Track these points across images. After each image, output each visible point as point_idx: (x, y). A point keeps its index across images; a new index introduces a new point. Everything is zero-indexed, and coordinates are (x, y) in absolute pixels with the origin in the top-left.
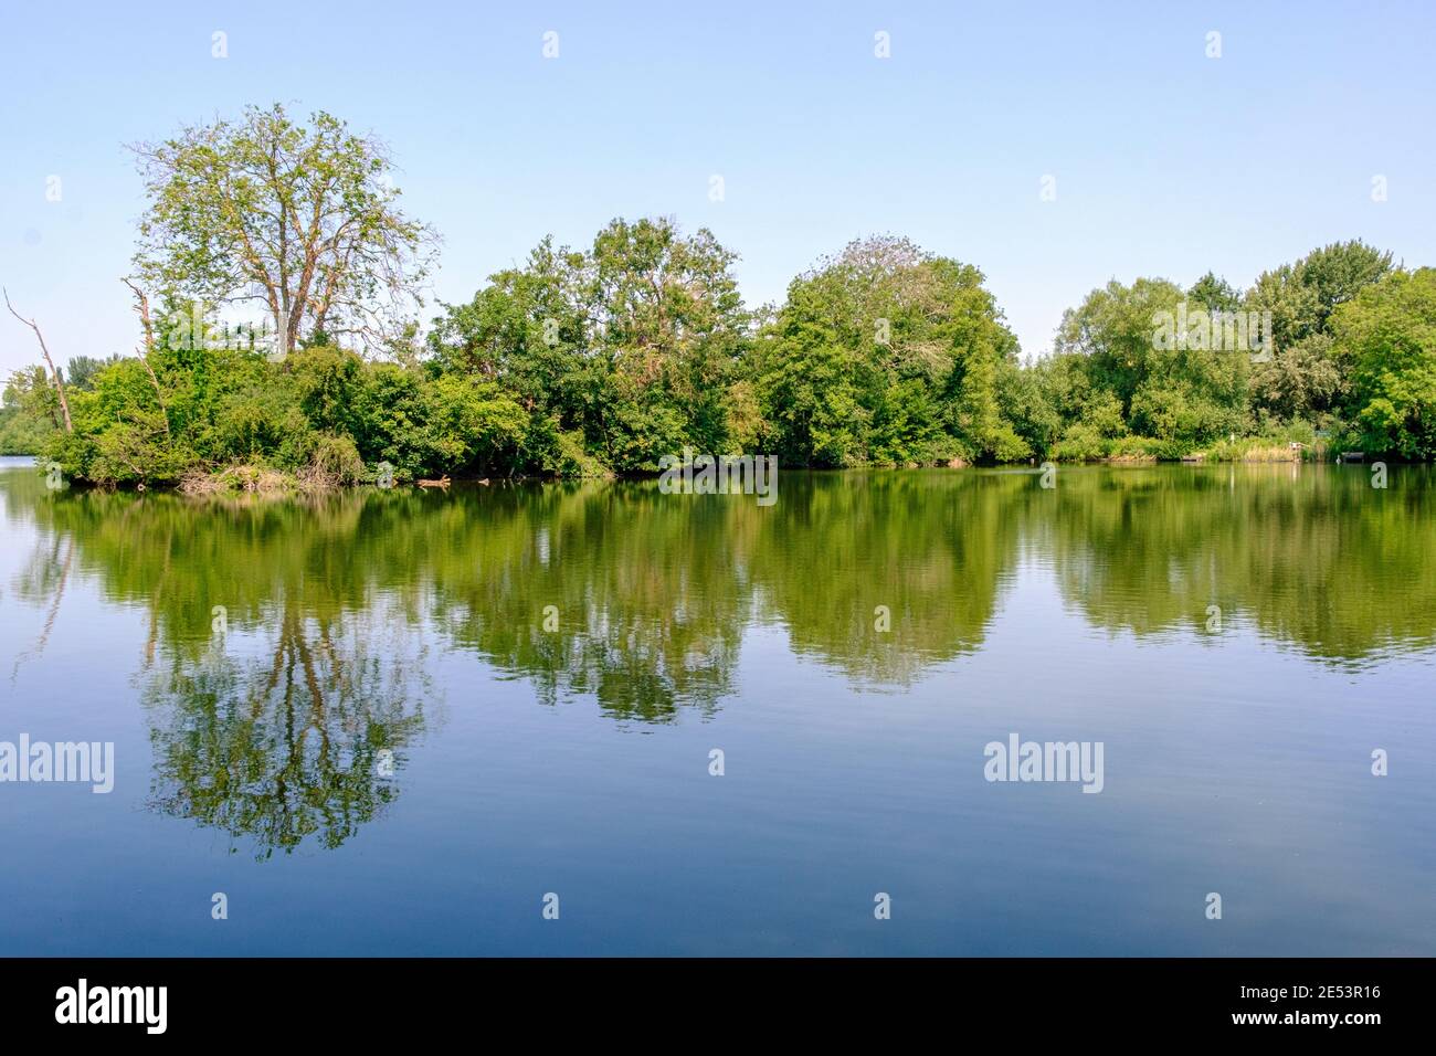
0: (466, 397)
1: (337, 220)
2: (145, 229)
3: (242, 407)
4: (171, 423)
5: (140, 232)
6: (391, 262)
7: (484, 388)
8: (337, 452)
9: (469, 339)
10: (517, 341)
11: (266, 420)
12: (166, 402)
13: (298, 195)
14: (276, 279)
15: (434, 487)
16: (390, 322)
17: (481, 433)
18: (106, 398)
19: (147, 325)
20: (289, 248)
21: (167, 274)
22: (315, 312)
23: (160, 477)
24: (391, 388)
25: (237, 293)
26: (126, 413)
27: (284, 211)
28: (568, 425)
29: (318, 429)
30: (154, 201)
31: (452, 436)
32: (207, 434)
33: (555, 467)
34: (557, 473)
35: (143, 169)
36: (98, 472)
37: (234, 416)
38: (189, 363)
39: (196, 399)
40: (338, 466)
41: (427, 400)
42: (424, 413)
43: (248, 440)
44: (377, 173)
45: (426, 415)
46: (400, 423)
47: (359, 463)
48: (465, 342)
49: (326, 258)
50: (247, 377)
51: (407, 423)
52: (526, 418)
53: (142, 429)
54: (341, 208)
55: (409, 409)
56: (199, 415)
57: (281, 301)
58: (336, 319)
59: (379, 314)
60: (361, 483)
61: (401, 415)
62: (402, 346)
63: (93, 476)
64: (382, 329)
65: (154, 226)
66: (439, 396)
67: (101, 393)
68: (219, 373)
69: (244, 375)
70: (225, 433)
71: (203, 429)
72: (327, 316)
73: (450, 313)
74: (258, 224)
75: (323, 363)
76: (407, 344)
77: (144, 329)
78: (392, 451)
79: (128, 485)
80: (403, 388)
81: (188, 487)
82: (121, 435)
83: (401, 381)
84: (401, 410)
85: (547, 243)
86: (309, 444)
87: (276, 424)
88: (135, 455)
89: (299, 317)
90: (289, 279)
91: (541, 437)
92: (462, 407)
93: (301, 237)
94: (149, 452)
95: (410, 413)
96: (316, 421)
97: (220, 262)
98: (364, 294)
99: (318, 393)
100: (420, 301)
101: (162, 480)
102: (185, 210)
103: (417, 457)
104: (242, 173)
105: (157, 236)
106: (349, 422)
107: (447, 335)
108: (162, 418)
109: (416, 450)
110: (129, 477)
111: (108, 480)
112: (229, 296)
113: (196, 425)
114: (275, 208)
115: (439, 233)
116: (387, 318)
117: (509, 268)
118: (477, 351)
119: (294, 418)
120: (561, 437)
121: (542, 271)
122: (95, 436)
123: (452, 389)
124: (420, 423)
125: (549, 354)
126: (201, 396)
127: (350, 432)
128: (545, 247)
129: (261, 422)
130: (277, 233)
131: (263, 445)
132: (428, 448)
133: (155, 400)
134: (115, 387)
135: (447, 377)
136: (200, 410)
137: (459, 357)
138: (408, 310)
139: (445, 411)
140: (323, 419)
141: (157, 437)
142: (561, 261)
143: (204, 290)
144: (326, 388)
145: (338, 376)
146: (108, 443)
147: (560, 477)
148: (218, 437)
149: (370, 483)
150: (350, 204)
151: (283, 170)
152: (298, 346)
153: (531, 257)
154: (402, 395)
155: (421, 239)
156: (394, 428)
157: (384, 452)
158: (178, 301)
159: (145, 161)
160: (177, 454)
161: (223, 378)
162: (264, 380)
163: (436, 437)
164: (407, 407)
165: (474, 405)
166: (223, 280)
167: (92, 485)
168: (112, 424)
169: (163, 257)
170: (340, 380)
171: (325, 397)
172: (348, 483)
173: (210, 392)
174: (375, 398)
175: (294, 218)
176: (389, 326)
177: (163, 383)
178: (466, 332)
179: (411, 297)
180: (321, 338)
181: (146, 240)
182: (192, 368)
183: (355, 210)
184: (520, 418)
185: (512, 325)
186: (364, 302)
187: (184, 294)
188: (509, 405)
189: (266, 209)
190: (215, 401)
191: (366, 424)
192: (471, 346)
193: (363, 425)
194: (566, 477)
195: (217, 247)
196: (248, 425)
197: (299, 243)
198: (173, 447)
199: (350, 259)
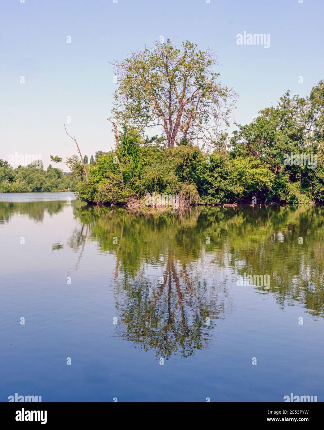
0: (245, 167)
1: (193, 89)
2: (116, 97)
3: (151, 172)
4: (124, 178)
5: (114, 99)
6: (216, 107)
7: (254, 162)
8: (189, 191)
9: (249, 140)
10: (270, 140)
11: (161, 177)
12: (122, 170)
13: (177, 79)
14: (167, 116)
15: (229, 207)
16: (215, 133)
17: (252, 183)
18: (100, 168)
19: (117, 138)
20: (172, 102)
21: (125, 116)
22: (184, 130)
23: (119, 201)
24: (213, 163)
25: (151, 123)
26: (107, 174)
27: (170, 87)
28: (293, 179)
29: (181, 181)
30: (119, 86)
31: (238, 184)
32: (138, 183)
33: (286, 199)
34: (287, 202)
35: (116, 72)
36: (97, 199)
37: (148, 176)
38: (131, 153)
39: (134, 168)
40: (189, 197)
41: (229, 168)
42: (227, 174)
43: (153, 186)
44: (210, 67)
45: (228, 175)
46: (216, 179)
47: (198, 196)
48: (247, 142)
49: (188, 106)
50: (154, 159)
51: (219, 179)
52: (272, 176)
53: (113, 181)
54: (194, 83)
55: (220, 172)
56: (135, 175)
57: (169, 126)
58: (192, 133)
59: (210, 130)
60: (198, 205)
61: (216, 175)
62: (220, 144)
63: (95, 200)
64: (211, 136)
65: (120, 96)
66: (233, 166)
67: (98, 166)
68: (143, 157)
69: (153, 158)
70: (145, 183)
71: (136, 181)
72: (188, 132)
73: (241, 129)
74: (160, 93)
75: (184, 153)
76: (222, 143)
77: (116, 140)
78: (212, 191)
79: (107, 204)
80: (218, 163)
81: (129, 205)
82: (105, 183)
83: (217, 160)
84: (217, 173)
85: (288, 94)
86: (177, 188)
87: (165, 179)
88: (110, 192)
89: (176, 133)
90: (172, 116)
91: (280, 185)
92: (244, 172)
93: (177, 97)
94: (115, 191)
95: (220, 174)
96: (181, 178)
97: (145, 110)
98: (203, 122)
99: (181, 166)
100: (228, 124)
101: (121, 202)
102: (131, 88)
103: (223, 194)
104: (154, 71)
105: (121, 100)
106: (195, 178)
107: (239, 139)
108: (120, 177)
109: (222, 190)
110: (108, 201)
111: (101, 202)
112: (148, 125)
113: (133, 180)
114: (167, 85)
115: (236, 92)
116: (213, 132)
117: (269, 107)
118: (251, 146)
119: (171, 177)
120: (289, 185)
121: (285, 107)
122: (96, 184)
123: (240, 163)
124: (225, 179)
125: (284, 146)
126: (136, 167)
127: (195, 183)
128: (286, 96)
129: (159, 178)
130: (168, 97)
131: (160, 188)
132: (228, 190)
133: (118, 169)
134: (104, 164)
135: (238, 158)
136: (135, 173)
137: (244, 149)
138: (223, 128)
139: (236, 173)
140: (183, 177)
141: (118, 184)
142: (295, 102)
143: (138, 122)
144: (185, 163)
145: (190, 158)
146: (101, 187)
147: (288, 203)
148: (142, 184)
149: (202, 205)
150: (198, 81)
151: (171, 68)
152: (175, 145)
153: (280, 101)
154: (217, 166)
155: (228, 95)
156: (213, 181)
157: (209, 191)
158: (129, 127)
159: (117, 68)
160: (126, 192)
161: (145, 159)
162: (161, 160)
163: (231, 185)
164: (219, 171)
165: (249, 170)
166: (145, 118)
167: (95, 204)
168: (102, 179)
169: (122, 109)
170: (191, 160)
171: (184, 167)
172: (193, 205)
173: (139, 166)
174: (206, 167)
175: (175, 89)
176: (215, 136)
177: (121, 162)
178: (247, 137)
179: (224, 122)
180: (184, 142)
181: (117, 102)
182: (132, 156)
183: (201, 84)
184: (270, 176)
185: (268, 134)
186: (203, 125)
187: (131, 124)
188: (265, 170)
189: (164, 86)
190: (141, 169)
191: (202, 179)
192: (249, 144)
193: (200, 179)
194: (291, 203)
195: (144, 104)
196: (153, 179)
197: (176, 100)
198: (125, 189)
199: (199, 106)
